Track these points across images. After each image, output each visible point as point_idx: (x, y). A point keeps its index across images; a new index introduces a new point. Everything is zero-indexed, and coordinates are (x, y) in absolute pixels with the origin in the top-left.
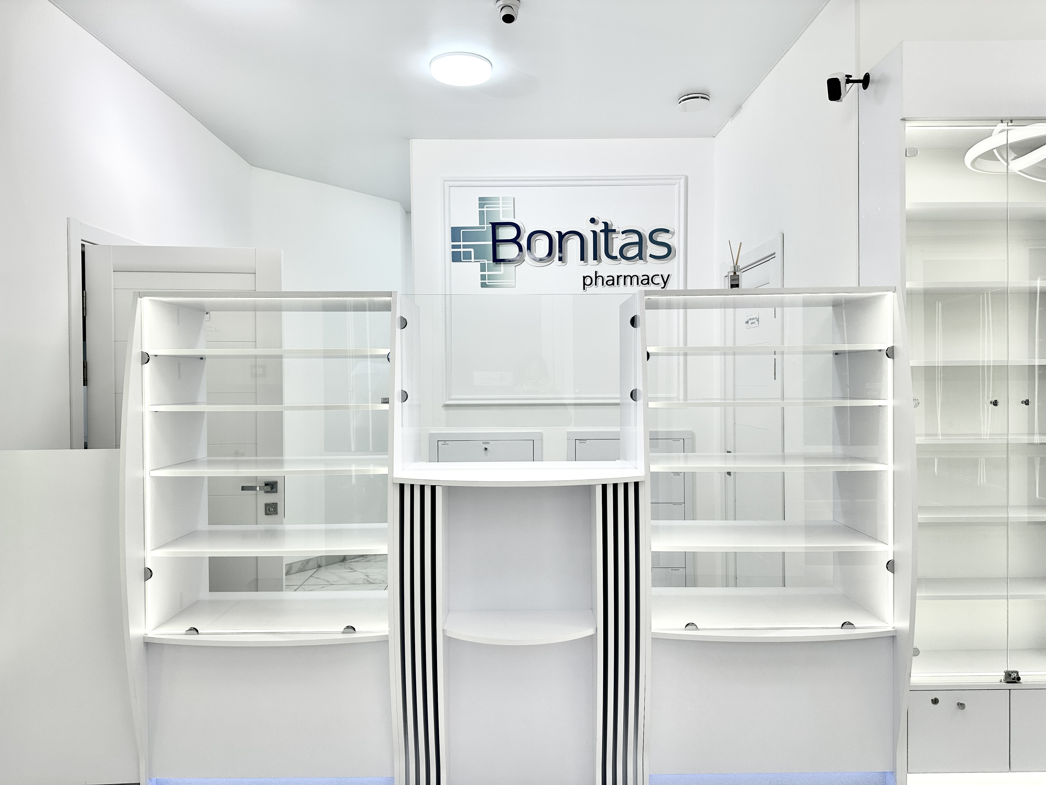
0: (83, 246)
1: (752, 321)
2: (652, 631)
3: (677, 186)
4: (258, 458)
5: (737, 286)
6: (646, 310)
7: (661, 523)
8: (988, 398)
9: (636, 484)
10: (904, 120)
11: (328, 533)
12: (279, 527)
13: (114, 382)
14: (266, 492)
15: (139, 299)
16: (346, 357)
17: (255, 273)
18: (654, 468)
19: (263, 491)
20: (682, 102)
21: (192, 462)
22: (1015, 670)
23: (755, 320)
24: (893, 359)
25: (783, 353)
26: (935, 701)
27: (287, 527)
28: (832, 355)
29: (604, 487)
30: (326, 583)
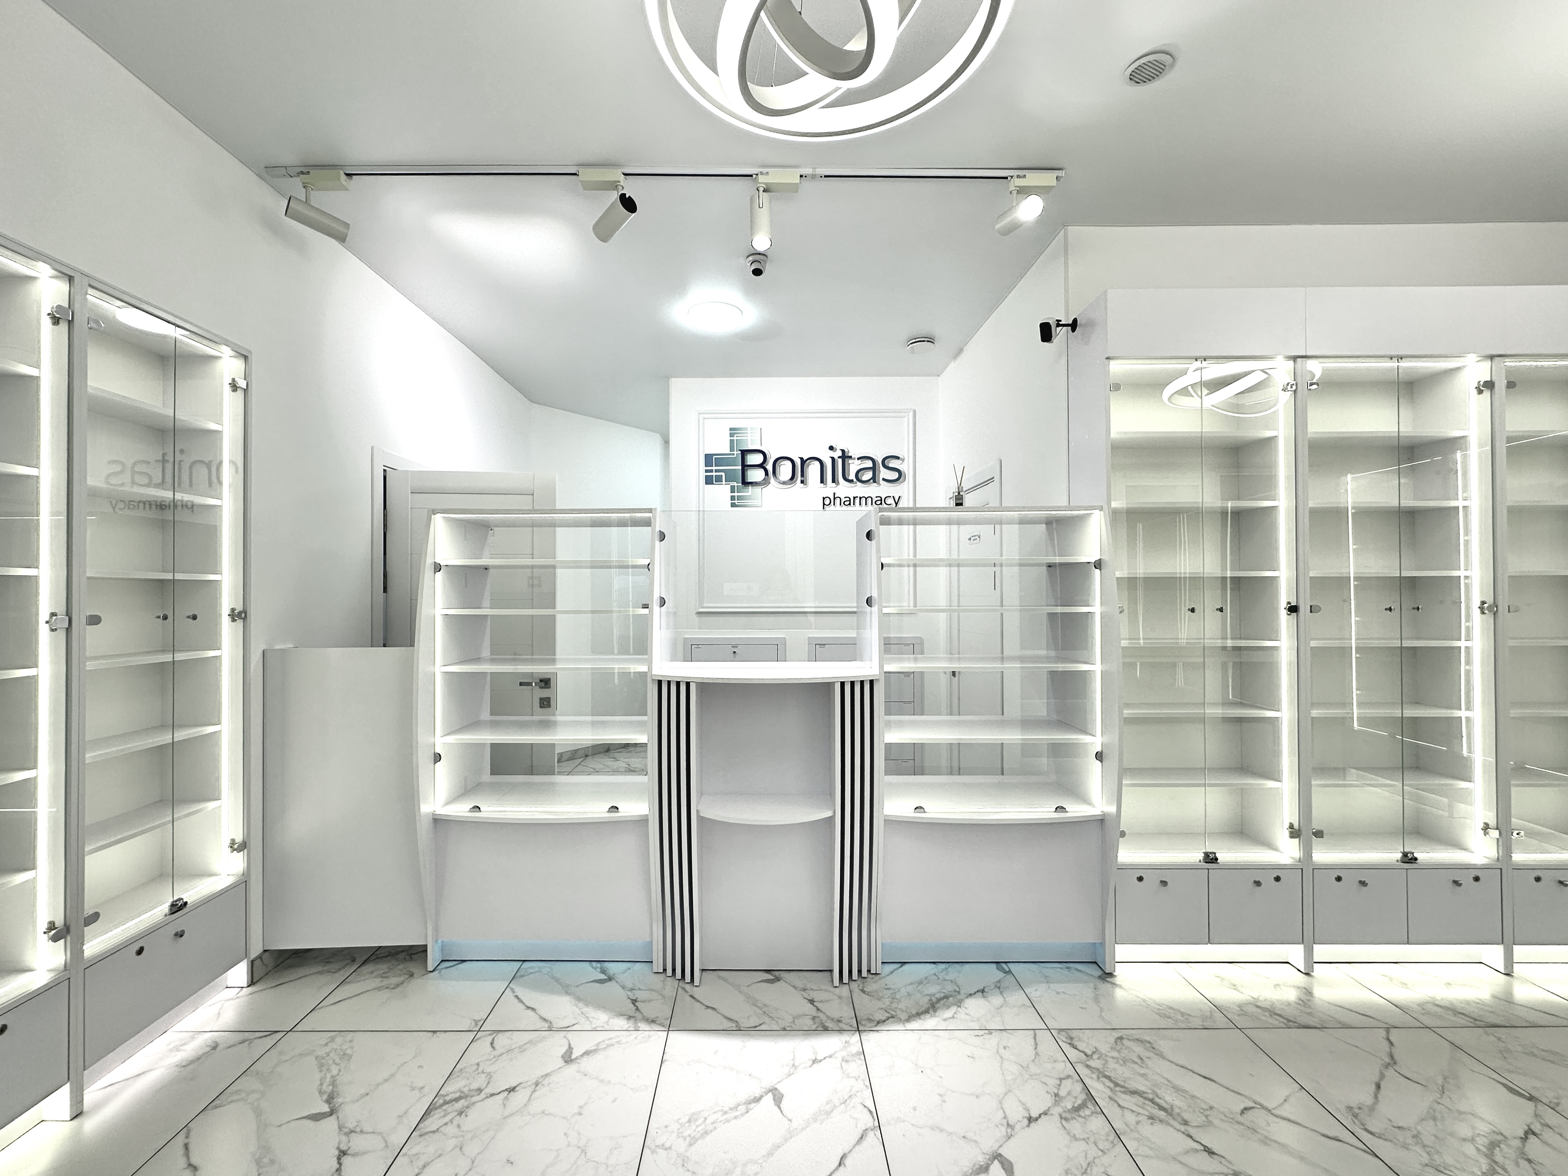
0: (385, 471)
1: (974, 538)
2: (885, 814)
3: (906, 419)
4: (534, 657)
5: (961, 504)
6: (881, 526)
7: (893, 718)
8: (1185, 605)
9: (872, 682)
10: (1108, 358)
11: (593, 724)
12: (552, 718)
13: (409, 591)
14: (541, 688)
15: (433, 516)
16: (610, 567)
17: (533, 495)
18: (888, 668)
19: (538, 687)
20: (911, 346)
21: (477, 660)
22: (1213, 851)
23: (977, 537)
24: (1100, 570)
25: (1001, 565)
26: (1140, 879)
27: (559, 718)
28: (1045, 567)
29: (843, 684)
30: (592, 770)
